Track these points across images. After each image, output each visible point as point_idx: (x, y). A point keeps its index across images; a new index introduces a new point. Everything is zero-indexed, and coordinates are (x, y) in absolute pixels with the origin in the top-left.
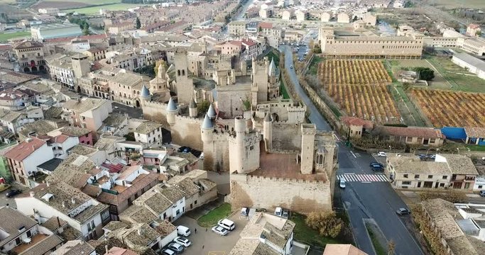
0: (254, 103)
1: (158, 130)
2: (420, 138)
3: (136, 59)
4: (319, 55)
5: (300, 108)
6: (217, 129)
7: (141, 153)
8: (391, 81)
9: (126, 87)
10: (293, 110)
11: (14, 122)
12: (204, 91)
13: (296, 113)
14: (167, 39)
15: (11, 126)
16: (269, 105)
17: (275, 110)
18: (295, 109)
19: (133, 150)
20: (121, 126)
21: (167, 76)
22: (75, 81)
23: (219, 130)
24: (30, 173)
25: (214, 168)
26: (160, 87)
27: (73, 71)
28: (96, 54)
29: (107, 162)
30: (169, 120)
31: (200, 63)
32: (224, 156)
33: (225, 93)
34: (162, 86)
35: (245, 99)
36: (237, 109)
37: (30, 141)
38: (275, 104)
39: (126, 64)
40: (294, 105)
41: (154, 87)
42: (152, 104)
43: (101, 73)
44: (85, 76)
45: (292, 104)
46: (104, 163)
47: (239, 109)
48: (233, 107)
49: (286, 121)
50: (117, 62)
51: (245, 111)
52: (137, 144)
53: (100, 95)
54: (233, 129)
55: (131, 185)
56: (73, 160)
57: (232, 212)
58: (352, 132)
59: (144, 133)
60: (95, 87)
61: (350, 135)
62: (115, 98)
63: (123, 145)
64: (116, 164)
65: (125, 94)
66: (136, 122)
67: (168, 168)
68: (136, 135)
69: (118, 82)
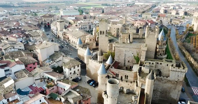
0: (143, 59)
1: (78, 66)
3: (90, 25)
4: (192, 32)
5: (181, 69)
6: (110, 75)
7: (55, 82)
9: (75, 38)
10: (174, 69)
12: (114, 45)
13: (177, 73)
14: (110, 18)
16: (154, 62)
17: (159, 67)
18: (177, 69)
19: (52, 80)
20: (58, 60)
22: (57, 33)
27: (57, 28)
28: (75, 22)
29: (34, 85)
30: (85, 62)
33: (120, 48)
34: (92, 40)
35: (136, 55)
38: (159, 62)
39: (85, 27)
40: (177, 66)
41: (88, 40)
42: (82, 49)
43: (68, 30)
44: (61, 30)
45: (175, 65)
46: (31, 86)
47: (130, 61)
48: (126, 60)
49: (167, 77)
50: (80, 26)
51: (135, 64)
52: (54, 76)
53: (65, 41)
54: (122, 78)
56: (7, 81)
59: (67, 68)
60: (64, 36)
62: (70, 43)
63: (47, 76)
64: (39, 87)
65: (74, 42)
66: (67, 60)
67: (66, 99)
68: (64, 68)
69: (72, 35)
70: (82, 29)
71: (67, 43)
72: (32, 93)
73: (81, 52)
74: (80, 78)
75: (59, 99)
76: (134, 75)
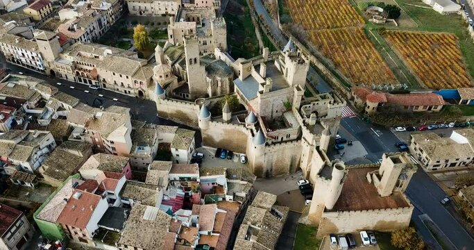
1: (193, 139)
2: (425, 107)
3: (100, 20)
5: (340, 104)
6: (268, 141)
7: (198, 180)
8: (363, 22)
9: (124, 76)
10: (333, 107)
11: (29, 160)
12: (218, 78)
13: (335, 109)
15: (26, 165)
16: (311, 105)
17: (316, 107)
18: (335, 105)
19: (189, 179)
21: (166, 57)
22: (46, 65)
23: (270, 142)
24: (93, 234)
25: (263, 175)
26: (167, 76)
27: (41, 53)
28: (41, 10)
29: (166, 198)
30: (201, 126)
31: (192, 31)
32: (273, 164)
35: (286, 101)
36: (277, 112)
37: (79, 198)
38: (316, 102)
39: (92, 29)
40: (334, 102)
41: (161, 77)
42: (170, 102)
43: (79, 55)
44: (58, 58)
46: (163, 200)
47: (279, 111)
49: (325, 117)
50: (82, 29)
51: (285, 112)
52: (193, 173)
53: (85, 81)
54: (282, 138)
55: (218, 235)
56: (141, 213)
57: (320, 241)
58: (369, 107)
59: (183, 149)
60: (78, 73)
61: (367, 110)
62: (107, 85)
63: (177, 176)
64: (174, 197)
65: (122, 83)
66: (168, 134)
67: (234, 195)
68: (173, 150)
69: (111, 70)
70: (88, 34)
71: (97, 87)
72: (175, 210)
73: (168, 107)
74: (202, 155)
75: (221, 199)
76: (297, 131)
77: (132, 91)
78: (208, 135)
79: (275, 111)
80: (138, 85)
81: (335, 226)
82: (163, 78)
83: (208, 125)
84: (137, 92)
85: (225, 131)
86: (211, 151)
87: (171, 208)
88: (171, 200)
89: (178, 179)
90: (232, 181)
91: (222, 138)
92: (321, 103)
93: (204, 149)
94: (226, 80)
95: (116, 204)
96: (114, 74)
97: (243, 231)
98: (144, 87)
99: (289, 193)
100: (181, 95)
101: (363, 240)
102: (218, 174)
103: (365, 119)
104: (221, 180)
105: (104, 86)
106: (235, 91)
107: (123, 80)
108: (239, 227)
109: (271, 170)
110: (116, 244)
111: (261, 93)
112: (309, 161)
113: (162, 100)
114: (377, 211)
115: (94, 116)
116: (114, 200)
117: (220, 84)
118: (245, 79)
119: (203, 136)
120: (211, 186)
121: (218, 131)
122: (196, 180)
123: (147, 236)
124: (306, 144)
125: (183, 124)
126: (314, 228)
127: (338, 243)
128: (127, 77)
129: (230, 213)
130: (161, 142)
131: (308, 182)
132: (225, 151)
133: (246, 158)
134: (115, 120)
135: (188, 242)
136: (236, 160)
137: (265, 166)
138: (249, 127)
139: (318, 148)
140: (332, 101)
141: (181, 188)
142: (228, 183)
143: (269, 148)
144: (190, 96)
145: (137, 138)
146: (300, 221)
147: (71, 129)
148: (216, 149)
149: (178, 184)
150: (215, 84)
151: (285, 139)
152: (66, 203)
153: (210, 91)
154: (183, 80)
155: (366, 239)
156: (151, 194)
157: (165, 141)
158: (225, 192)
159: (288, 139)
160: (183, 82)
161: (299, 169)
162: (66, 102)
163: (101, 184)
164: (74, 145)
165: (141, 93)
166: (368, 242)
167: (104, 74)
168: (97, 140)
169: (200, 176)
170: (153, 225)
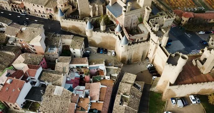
5: (171, 18)
7: (88, 68)
9: (40, 6)
10: (167, 20)
12: (96, 6)
13: (168, 22)
16: (155, 19)
18: (169, 19)
19: (82, 67)
23: (131, 43)
24: (22, 105)
26: (66, 5)
29: (68, 79)
30: (88, 34)
32: (133, 55)
35: (140, 17)
36: (134, 24)
37: (11, 83)
38: (157, 18)
41: (62, 6)
42: (68, 21)
46: (66, 81)
47: (135, 23)
48: (132, 23)
49: (162, 26)
51: (139, 24)
52: (85, 63)
53: (18, 11)
54: (138, 40)
55: (103, 102)
56: (52, 91)
57: (165, 102)
58: (183, 21)
59: (78, 49)
60: (13, 6)
61: (182, 23)
62: (31, 13)
63: (75, 65)
64: (73, 78)
65: (39, 11)
66: (68, 40)
67: (111, 76)
68: (71, 50)
69: (32, 3)
71: (25, 14)
72: (74, 86)
73: (67, 24)
74: (89, 52)
75: (102, 78)
76: (147, 35)
77: (46, 15)
78: (92, 40)
79: (133, 23)
80: (49, 12)
81: (175, 93)
82: (63, 7)
83: (92, 34)
84: (48, 16)
85: (102, 37)
86: (95, 49)
87: (72, 85)
88: (72, 80)
89: (75, 67)
90: (108, 67)
91: (100, 42)
92: (160, 18)
93: (90, 48)
94: (101, 6)
95: (36, 85)
96: (34, 5)
97: (118, 99)
98: (53, 13)
99: (142, 72)
100: (75, 17)
101: (192, 101)
102: (100, 63)
103: (181, 28)
104: (102, 67)
105: (29, 13)
106: (107, 13)
107: (39, 8)
108: (115, 96)
109: (131, 59)
110: (37, 111)
111: (125, 11)
112: (154, 53)
113: (63, 19)
114: (202, 83)
115: (21, 30)
116: (36, 82)
117: (97, 9)
118: (113, 5)
119: (89, 40)
120: (96, 71)
121: (98, 37)
122: (86, 68)
123: (57, 105)
124: (153, 43)
125: (77, 34)
126: (160, 94)
127: (176, 103)
128: (42, 7)
129: (109, 87)
130: (64, 45)
131: (153, 66)
132: (102, 49)
133: (115, 53)
134: (33, 32)
135: (83, 109)
136: (109, 54)
137: (128, 57)
138: (117, 34)
139: (160, 45)
140: (167, 16)
141: (77, 73)
142: (106, 68)
143: (130, 47)
144: (80, 17)
145: (48, 43)
146: (151, 90)
147: (8, 38)
148: (97, 48)
149: (75, 70)
150: (94, 9)
151: (140, 40)
152: (2, 86)
153: (91, 14)
154: (76, 8)
155: (194, 100)
156: (59, 78)
157: (66, 44)
158: (105, 74)
159: (141, 40)
160: (75, 9)
161: (147, 58)
162: (4, 22)
163: (26, 72)
164: (9, 49)
165: (51, 16)
166: (195, 102)
167: (28, 5)
168: (24, 45)
169: (89, 65)
170: (61, 98)
